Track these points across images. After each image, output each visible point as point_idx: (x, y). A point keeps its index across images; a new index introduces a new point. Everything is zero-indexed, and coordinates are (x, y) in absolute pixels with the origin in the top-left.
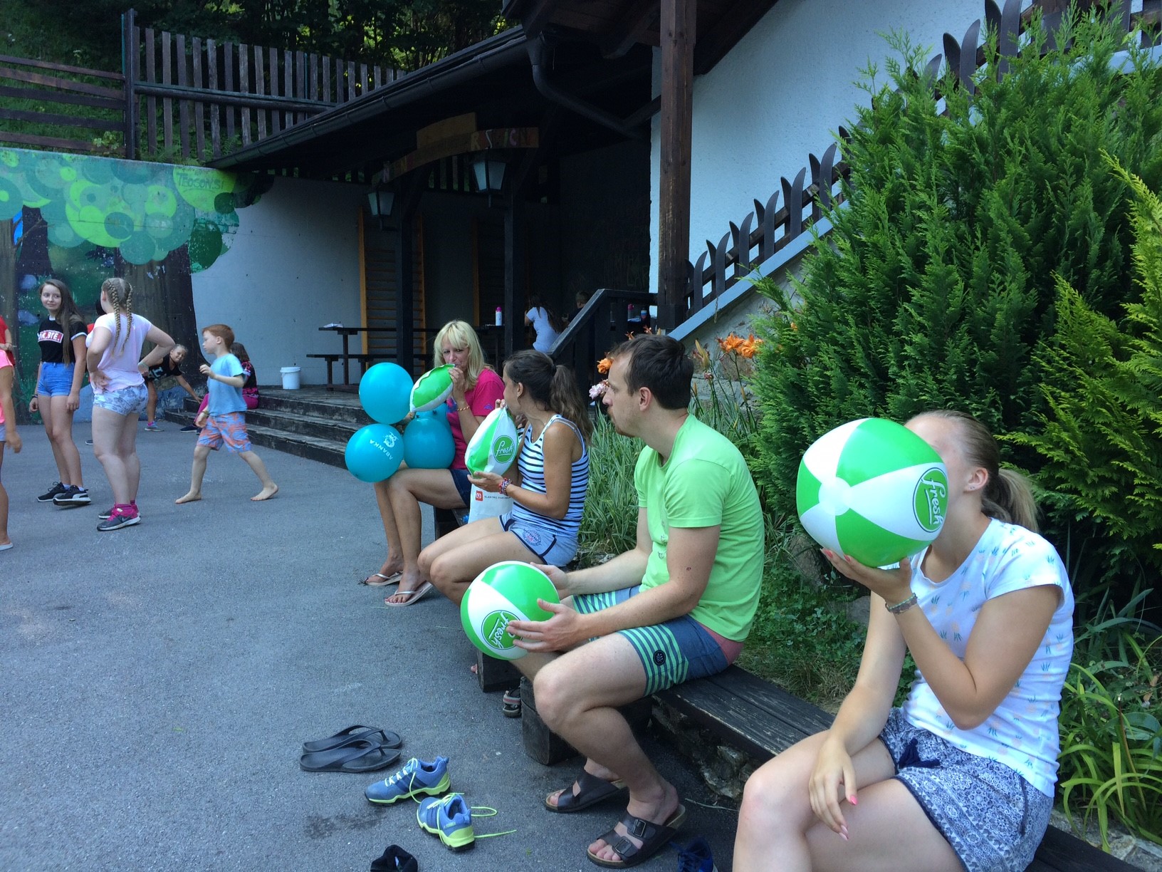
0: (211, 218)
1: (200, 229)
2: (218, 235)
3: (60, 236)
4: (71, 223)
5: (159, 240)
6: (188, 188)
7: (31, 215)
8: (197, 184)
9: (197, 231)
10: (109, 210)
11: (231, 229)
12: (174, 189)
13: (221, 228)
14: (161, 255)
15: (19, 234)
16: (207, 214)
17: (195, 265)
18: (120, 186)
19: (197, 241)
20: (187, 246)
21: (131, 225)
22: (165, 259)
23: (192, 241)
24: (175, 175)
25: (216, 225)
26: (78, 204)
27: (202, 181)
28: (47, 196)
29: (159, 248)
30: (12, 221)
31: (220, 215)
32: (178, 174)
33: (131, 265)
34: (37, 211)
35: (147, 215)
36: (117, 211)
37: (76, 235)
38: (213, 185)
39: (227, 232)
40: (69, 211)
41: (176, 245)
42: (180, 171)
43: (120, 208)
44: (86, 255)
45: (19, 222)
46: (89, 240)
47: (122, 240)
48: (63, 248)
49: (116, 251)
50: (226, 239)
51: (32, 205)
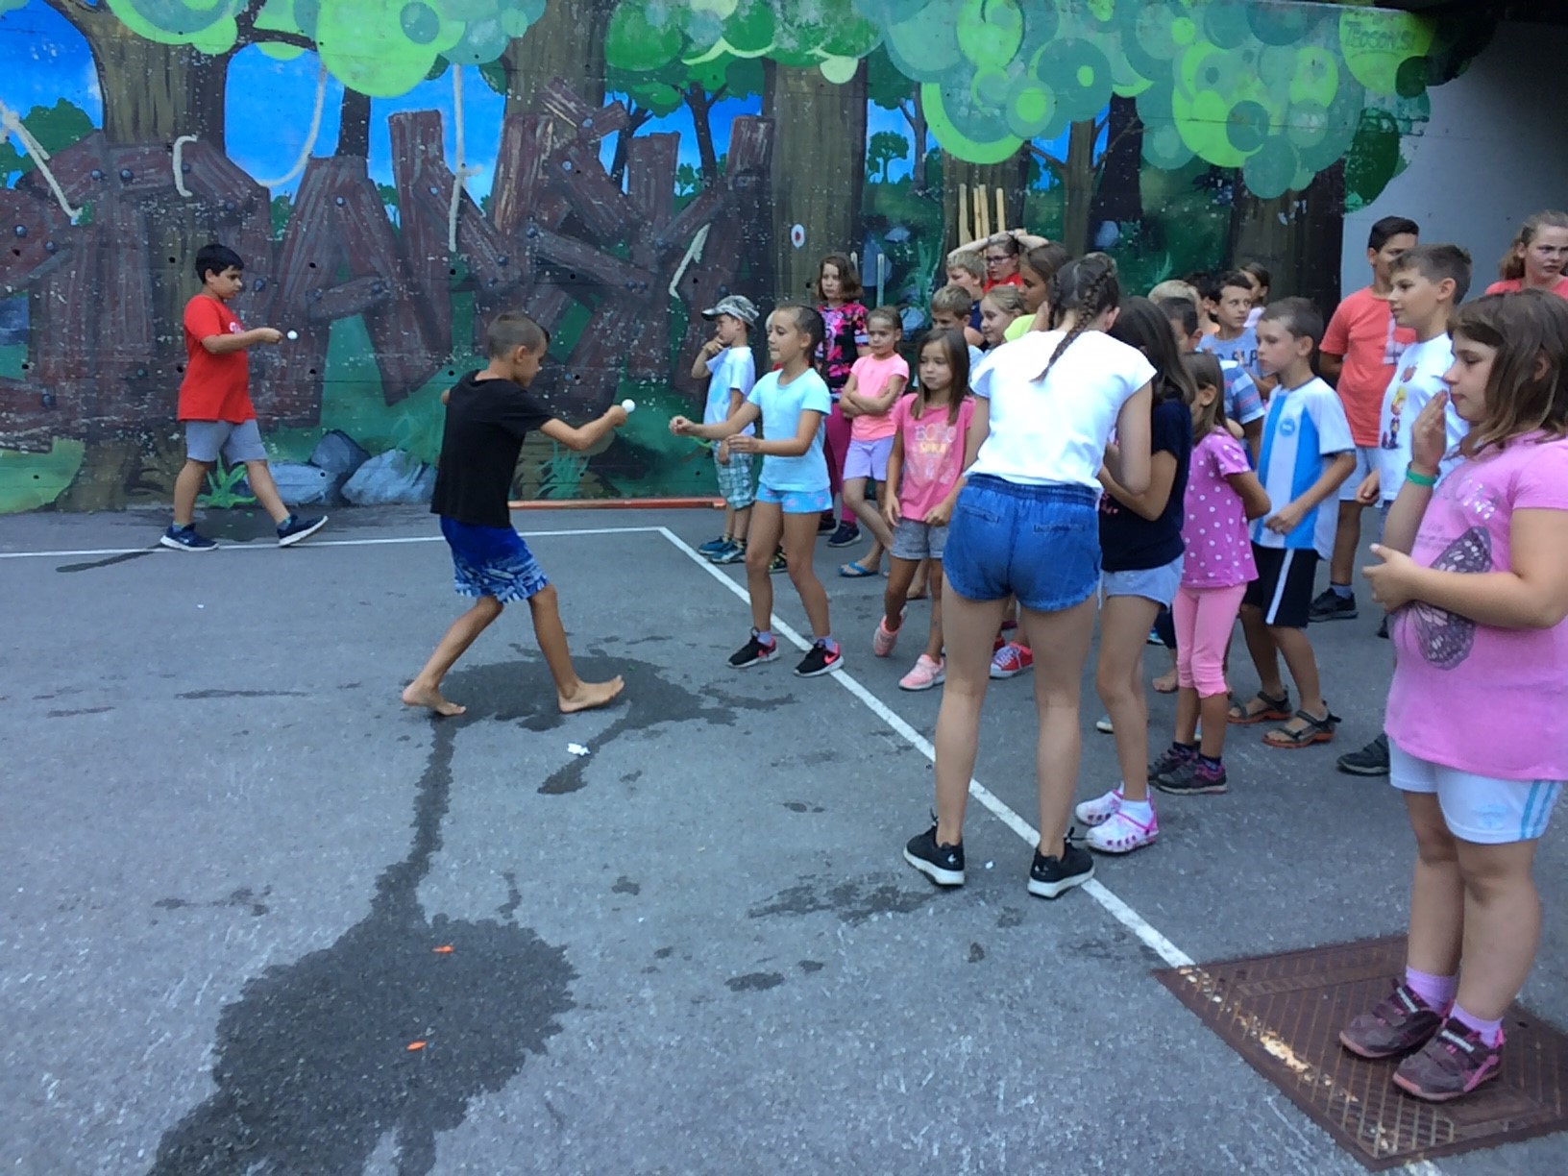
0: (1387, 107)
1: (1368, 129)
2: (1394, 137)
3: (1161, 149)
4: (1177, 123)
5: (1302, 150)
6: (1360, 49)
7: (1123, 109)
8: (1373, 42)
9: (1363, 131)
10: (1236, 98)
11: (1416, 127)
12: (1338, 52)
13: (1400, 124)
14: (1302, 180)
15: (1101, 146)
16: (1383, 100)
17: (1353, 198)
18: (1256, 51)
19: (1360, 153)
20: (1344, 161)
21: (1265, 125)
22: (1309, 187)
23: (1353, 152)
24: (1342, 25)
25: (1392, 120)
26: (1191, 88)
27: (1383, 35)
28: (1147, 75)
29: (1302, 167)
30: (1093, 121)
31: (1401, 99)
32: (1348, 23)
33: (1256, 199)
34: (1132, 101)
35: (1290, 105)
36: (1248, 99)
37: (1183, 147)
38: (1399, 43)
39: (1409, 134)
40: (1178, 103)
41: (1328, 161)
42: (1351, 17)
43: (1253, 93)
44: (1194, 182)
45: (1103, 124)
46: (1201, 155)
47: (1250, 154)
48: (1161, 171)
49: (1237, 171)
50: (1405, 146)
51: (1124, 92)
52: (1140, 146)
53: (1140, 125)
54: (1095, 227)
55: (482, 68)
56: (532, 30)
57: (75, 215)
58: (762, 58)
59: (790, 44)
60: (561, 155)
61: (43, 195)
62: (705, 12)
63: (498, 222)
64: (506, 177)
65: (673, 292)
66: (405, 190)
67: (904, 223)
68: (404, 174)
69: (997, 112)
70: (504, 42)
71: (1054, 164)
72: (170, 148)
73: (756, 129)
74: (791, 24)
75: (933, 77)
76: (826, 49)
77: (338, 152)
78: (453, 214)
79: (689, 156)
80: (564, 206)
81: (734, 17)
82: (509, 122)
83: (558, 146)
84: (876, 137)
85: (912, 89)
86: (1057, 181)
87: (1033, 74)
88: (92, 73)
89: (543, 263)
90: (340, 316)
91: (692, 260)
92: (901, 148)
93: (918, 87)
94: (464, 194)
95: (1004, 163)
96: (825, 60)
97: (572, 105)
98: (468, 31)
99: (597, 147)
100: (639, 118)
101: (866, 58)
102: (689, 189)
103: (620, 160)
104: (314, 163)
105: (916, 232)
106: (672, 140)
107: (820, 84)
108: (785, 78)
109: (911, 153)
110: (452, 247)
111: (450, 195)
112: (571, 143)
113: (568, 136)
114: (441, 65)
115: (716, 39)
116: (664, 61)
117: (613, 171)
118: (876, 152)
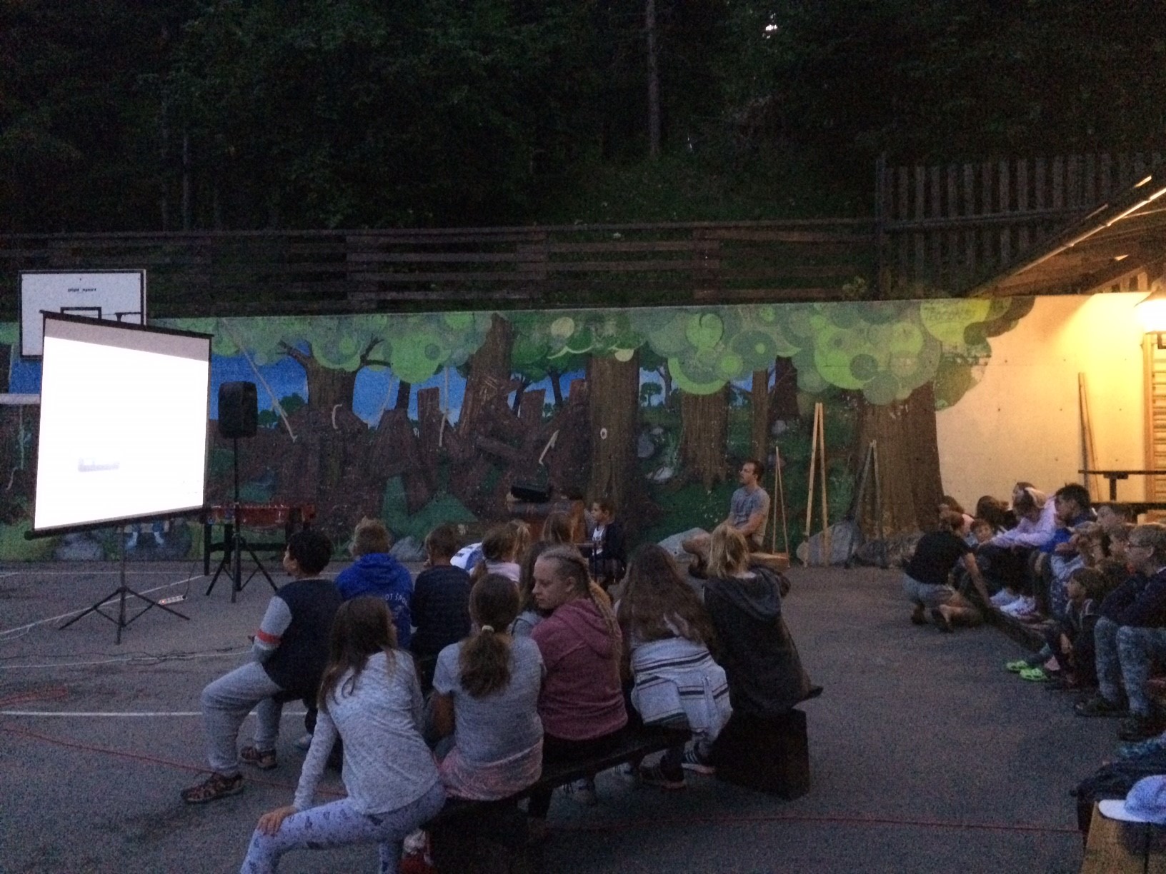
0: (959, 351)
1: (947, 364)
2: (966, 367)
3: (808, 381)
4: (819, 368)
5: (904, 378)
6: (936, 322)
7: (784, 365)
8: (945, 317)
9: (943, 365)
10: (856, 353)
11: (982, 361)
12: (921, 325)
13: (970, 360)
14: (904, 394)
16: (956, 347)
17: (941, 403)
18: (865, 328)
20: (932, 383)
21: (875, 366)
22: (909, 398)
23: (937, 377)
24: (922, 310)
25: (964, 358)
26: (825, 350)
27: (951, 313)
28: (798, 345)
29: (903, 387)
30: (767, 370)
31: (969, 347)
32: (926, 309)
33: (874, 405)
34: (788, 360)
35: (891, 355)
36: (862, 352)
37: (822, 380)
38: (964, 316)
39: (977, 364)
40: (818, 359)
41: (920, 382)
42: (928, 305)
43: (865, 349)
44: (833, 398)
45: (773, 371)
46: (835, 384)
47: (865, 382)
48: (810, 391)
49: (860, 392)
50: (975, 372)
51: (782, 354)
52: (796, 381)
53: (796, 370)
54: (771, 424)
55: (458, 368)
56: (479, 351)
57: (294, 438)
58: (586, 353)
59: (599, 346)
60: (490, 402)
61: (285, 431)
62: (558, 336)
63: (461, 432)
64: (465, 413)
65: (540, 462)
66: (422, 422)
67: (660, 426)
68: (422, 414)
69: (711, 369)
70: (467, 357)
71: (744, 393)
72: (331, 410)
73: (582, 385)
74: (600, 336)
75: (675, 354)
76: (618, 347)
77: (396, 407)
78: (441, 430)
79: (550, 399)
80: (490, 425)
81: (572, 336)
82: (467, 390)
83: (489, 399)
84: (644, 385)
85: (663, 361)
86: (746, 402)
87: (730, 350)
88: (306, 382)
89: (480, 450)
90: (392, 477)
91: (550, 447)
92: (658, 389)
93: (666, 360)
94: (447, 422)
95: (716, 394)
96: (615, 351)
97: (495, 381)
98: (452, 353)
99: (506, 398)
100: (525, 385)
101: (639, 349)
102: (549, 414)
103: (517, 402)
104: (387, 412)
105: (667, 430)
106: (541, 393)
107: (614, 363)
108: (597, 361)
109: (664, 392)
110: (440, 444)
111: (441, 422)
112: (495, 397)
113: (494, 394)
114: (440, 368)
115: (563, 347)
116: (538, 358)
117: (514, 407)
118: (644, 392)
